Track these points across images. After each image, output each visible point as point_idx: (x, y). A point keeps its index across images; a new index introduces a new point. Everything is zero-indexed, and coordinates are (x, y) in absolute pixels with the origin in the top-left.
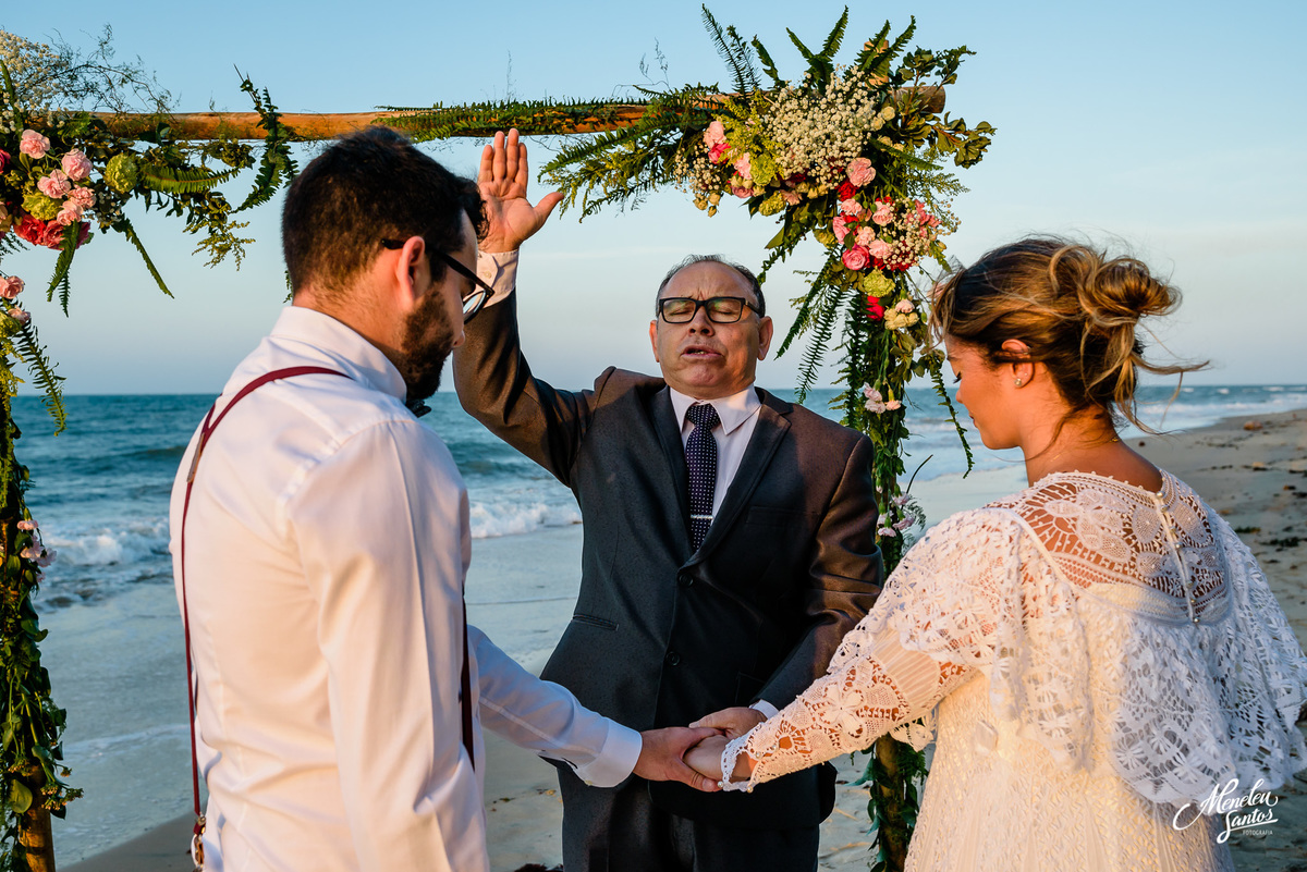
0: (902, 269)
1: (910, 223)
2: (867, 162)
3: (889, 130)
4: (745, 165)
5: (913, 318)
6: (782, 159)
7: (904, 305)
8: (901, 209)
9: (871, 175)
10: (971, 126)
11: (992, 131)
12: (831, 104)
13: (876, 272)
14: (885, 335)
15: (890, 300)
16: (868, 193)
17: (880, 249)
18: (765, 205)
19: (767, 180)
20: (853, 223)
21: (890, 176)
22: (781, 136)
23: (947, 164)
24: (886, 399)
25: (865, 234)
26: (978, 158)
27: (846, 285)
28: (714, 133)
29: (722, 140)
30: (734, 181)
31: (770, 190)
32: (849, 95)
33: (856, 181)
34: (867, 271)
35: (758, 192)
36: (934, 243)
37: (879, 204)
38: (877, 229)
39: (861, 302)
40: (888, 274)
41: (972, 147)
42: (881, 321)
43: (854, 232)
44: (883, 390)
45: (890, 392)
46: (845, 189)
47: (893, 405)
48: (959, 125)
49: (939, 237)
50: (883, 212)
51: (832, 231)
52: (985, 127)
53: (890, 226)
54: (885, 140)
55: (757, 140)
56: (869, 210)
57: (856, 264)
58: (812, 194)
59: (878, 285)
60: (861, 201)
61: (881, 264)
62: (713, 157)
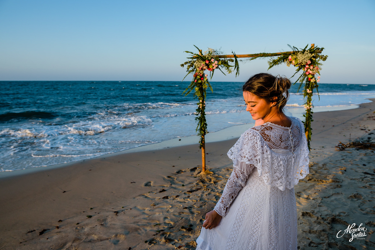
0: (314, 75)
1: (315, 68)
2: (310, 61)
3: (314, 57)
4: (294, 62)
5: (315, 81)
6: (298, 61)
7: (314, 79)
8: (314, 67)
9: (310, 62)
10: (325, 56)
11: (328, 56)
12: (305, 55)
13: (310, 75)
14: (310, 83)
15: (312, 78)
16: (310, 65)
17: (311, 72)
18: (296, 66)
19: (297, 63)
20: (308, 69)
21: (313, 63)
22: (298, 58)
23: (321, 61)
24: (310, 91)
25: (309, 70)
26: (325, 60)
27: (306, 76)
28: (290, 57)
29: (291, 58)
30: (292, 63)
31: (297, 64)
32: (307, 54)
33: (308, 63)
34: (309, 74)
35: (295, 64)
36: (318, 72)
37: (311, 66)
38: (311, 69)
39: (308, 78)
40: (312, 75)
41: (325, 58)
42: (310, 81)
43: (307, 70)
44: (310, 90)
45: (311, 90)
46: (307, 64)
47: (311, 92)
48: (323, 56)
49: (319, 71)
50: (311, 67)
51: (304, 69)
52: (327, 56)
53: (312, 69)
54: (312, 58)
55: (296, 59)
56: (310, 67)
57: (307, 74)
58: (302, 65)
59: (310, 76)
60: (309, 66)
61: (311, 74)
62: (290, 60)
